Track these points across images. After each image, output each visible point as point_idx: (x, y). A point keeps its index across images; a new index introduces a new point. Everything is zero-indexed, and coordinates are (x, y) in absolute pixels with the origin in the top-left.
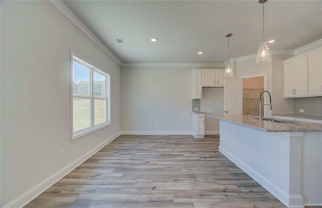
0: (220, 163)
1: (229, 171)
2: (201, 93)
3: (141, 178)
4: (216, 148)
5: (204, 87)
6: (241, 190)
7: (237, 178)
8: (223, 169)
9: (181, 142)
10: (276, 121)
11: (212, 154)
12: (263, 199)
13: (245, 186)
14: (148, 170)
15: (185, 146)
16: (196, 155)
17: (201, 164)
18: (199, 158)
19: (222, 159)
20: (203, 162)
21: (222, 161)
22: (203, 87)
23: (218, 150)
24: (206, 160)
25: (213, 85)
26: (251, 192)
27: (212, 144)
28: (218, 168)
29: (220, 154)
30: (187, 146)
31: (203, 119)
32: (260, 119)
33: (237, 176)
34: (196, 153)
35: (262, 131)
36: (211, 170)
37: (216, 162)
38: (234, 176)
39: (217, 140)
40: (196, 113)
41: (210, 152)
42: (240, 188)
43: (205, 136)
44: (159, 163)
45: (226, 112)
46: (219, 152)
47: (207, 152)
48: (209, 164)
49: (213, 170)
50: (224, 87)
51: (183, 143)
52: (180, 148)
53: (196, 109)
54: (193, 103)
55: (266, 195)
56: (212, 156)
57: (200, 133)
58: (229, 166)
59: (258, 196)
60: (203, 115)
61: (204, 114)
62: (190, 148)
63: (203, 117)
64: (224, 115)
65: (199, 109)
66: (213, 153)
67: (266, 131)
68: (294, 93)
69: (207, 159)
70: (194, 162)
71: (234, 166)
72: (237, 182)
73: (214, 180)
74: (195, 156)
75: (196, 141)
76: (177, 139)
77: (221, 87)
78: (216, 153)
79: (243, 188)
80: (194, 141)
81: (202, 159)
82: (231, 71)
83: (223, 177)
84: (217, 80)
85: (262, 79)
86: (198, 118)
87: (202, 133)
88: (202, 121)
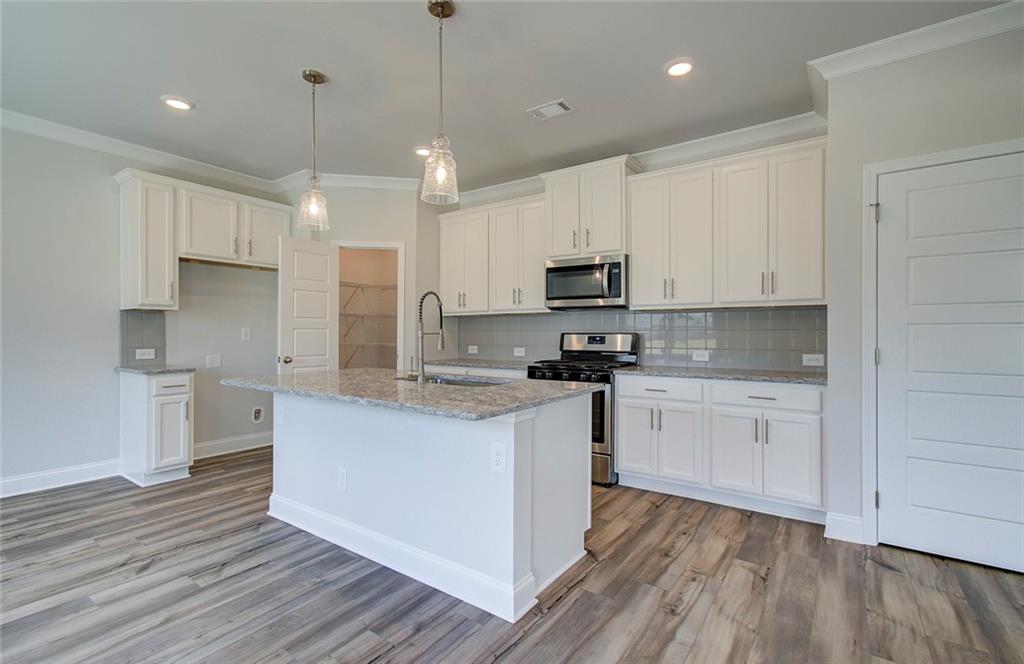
0: (289, 567)
1: (328, 584)
2: (172, 286)
4: (256, 506)
5: (188, 260)
6: (390, 640)
7: (364, 598)
8: (307, 585)
9: (57, 526)
10: (449, 382)
11: (249, 539)
12: (455, 634)
13: (397, 616)
15: (90, 541)
16: (164, 575)
17: (206, 604)
18: (186, 582)
19: (292, 545)
20: (214, 593)
21: (294, 553)
22: (181, 260)
23: (268, 513)
24: (227, 579)
25: (228, 255)
26: (418, 629)
27: (234, 493)
28: (286, 594)
29: (276, 530)
30: (102, 543)
31: (185, 397)
32: (420, 379)
33: (365, 591)
34: (162, 565)
35: (462, 419)
36: (260, 612)
37: (275, 569)
38: (355, 597)
39: (258, 473)
40: (149, 373)
41: (237, 531)
42: (385, 633)
43: (197, 468)
45: (286, 362)
46: (274, 520)
47: (218, 537)
48: (242, 589)
49: (267, 609)
50: (276, 270)
51: (72, 529)
52: (55, 566)
53: (145, 354)
54: (125, 331)
55: (456, 614)
56: (249, 545)
57: (167, 461)
58: (324, 564)
59: (441, 632)
60: (185, 379)
61: (192, 374)
62: (122, 549)
63: (187, 389)
64: (279, 373)
65: (161, 352)
66: (249, 534)
67: (474, 416)
68: (462, 303)
69: (227, 572)
70: (163, 615)
71: (340, 556)
72: (368, 617)
73: (286, 654)
74: (165, 578)
75: (148, 501)
76: (21, 521)
77: (261, 268)
78: (262, 529)
79: (394, 627)
80: (137, 504)
81: (201, 582)
82: (324, 211)
83: (317, 623)
84: (246, 235)
85: (387, 256)
86: (156, 396)
87: (181, 457)
88: (182, 404)
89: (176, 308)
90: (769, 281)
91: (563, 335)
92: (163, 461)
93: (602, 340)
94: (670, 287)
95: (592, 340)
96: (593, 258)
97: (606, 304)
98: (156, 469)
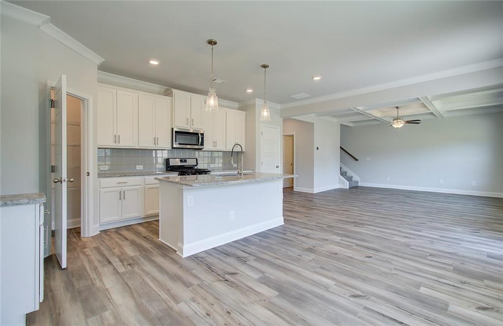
3: (383, 272)
14: (364, 279)
44: (333, 283)
93: (185, 161)
94: (215, 144)
95: (181, 161)
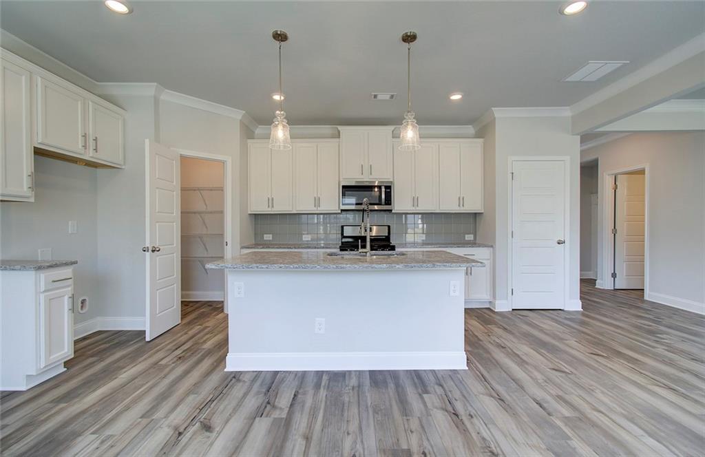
23: (225, 370)
31: (69, 291)
40: (39, 268)
45: (154, 251)
57: (54, 357)
60: (68, 272)
63: (70, 282)
68: (271, 205)
86: (45, 291)
87: (66, 350)
88: (66, 297)
89: (32, 200)
90: (461, 201)
91: (342, 227)
92: (52, 357)
94: (415, 201)
96: (375, 182)
97: (380, 209)
98: (45, 367)
